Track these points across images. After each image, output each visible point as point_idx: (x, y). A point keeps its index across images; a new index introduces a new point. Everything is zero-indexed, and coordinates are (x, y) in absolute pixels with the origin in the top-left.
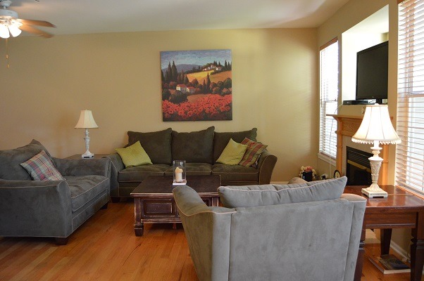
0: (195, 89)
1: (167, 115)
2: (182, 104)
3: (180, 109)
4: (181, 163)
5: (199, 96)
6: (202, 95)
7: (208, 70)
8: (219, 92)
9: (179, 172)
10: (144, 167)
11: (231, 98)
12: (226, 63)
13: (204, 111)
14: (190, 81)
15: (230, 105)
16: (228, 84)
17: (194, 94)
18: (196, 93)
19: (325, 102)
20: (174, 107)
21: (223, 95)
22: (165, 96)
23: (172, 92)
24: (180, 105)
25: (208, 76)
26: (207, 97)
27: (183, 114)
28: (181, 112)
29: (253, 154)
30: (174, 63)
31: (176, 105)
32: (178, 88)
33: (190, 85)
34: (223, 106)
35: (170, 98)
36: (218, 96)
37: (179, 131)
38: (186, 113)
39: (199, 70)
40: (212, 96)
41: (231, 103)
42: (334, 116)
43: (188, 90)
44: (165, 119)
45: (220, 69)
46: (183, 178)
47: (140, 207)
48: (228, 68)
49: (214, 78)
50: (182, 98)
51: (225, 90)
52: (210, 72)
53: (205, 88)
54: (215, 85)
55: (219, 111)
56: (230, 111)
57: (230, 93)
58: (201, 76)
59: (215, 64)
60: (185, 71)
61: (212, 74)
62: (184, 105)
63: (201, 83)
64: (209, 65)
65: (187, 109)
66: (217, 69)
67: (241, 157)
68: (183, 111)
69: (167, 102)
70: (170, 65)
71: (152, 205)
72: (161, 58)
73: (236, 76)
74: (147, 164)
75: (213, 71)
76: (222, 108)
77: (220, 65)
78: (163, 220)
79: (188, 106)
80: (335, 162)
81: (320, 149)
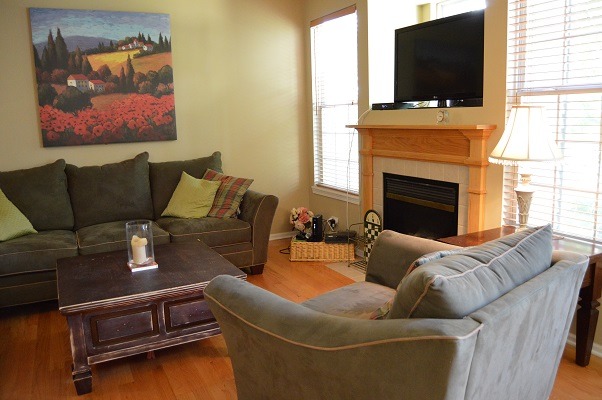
0: (105, 85)
1: (50, 134)
2: (82, 113)
3: (78, 122)
4: (144, 227)
5: (115, 97)
6: (120, 96)
7: (129, 50)
8: (151, 90)
9: (140, 245)
10: (25, 240)
11: (173, 102)
12: (161, 38)
13: (125, 125)
14: (95, 68)
15: (171, 114)
16: (166, 76)
17: (103, 93)
18: (107, 92)
19: (321, 108)
20: (64, 120)
21: (159, 96)
22: (45, 98)
23: (59, 89)
24: (77, 115)
25: (129, 60)
26: (128, 99)
27: (84, 132)
28: (80, 128)
29: (231, 195)
30: (59, 32)
31: (69, 115)
32: (72, 82)
33: (94, 77)
34: (160, 116)
35: (56, 101)
36: (148, 97)
37: (79, 164)
38: (89, 129)
39: (112, 48)
40: (139, 98)
41: (174, 110)
42: (356, 127)
43: (91, 85)
44: (47, 143)
45: (151, 49)
46: (149, 255)
47: (82, 331)
48: (164, 47)
49: (140, 64)
50: (81, 100)
51: (161, 87)
52: (132, 54)
53: (125, 83)
54: (143, 77)
55: (154, 124)
56: (173, 123)
57: (170, 92)
58: (116, 61)
59: (141, 39)
60: (83, 49)
61: (136, 56)
62: (85, 114)
63: (116, 72)
64: (131, 40)
65: (91, 121)
66: (145, 48)
67: (211, 203)
68: (83, 127)
69: (48, 108)
70: (51, 36)
71: (111, 322)
72: (30, 21)
73: (180, 61)
74: (27, 235)
75: (138, 52)
76: (158, 120)
77: (150, 42)
78: (135, 349)
79: (92, 117)
80: (357, 198)
81: (316, 180)
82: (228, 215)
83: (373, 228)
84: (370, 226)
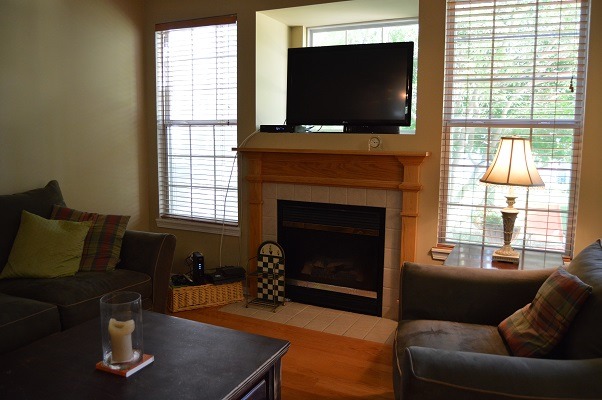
42: (242, 150)
80: (238, 229)
81: (161, 211)
82: (111, 265)
83: (271, 260)
84: (266, 259)
